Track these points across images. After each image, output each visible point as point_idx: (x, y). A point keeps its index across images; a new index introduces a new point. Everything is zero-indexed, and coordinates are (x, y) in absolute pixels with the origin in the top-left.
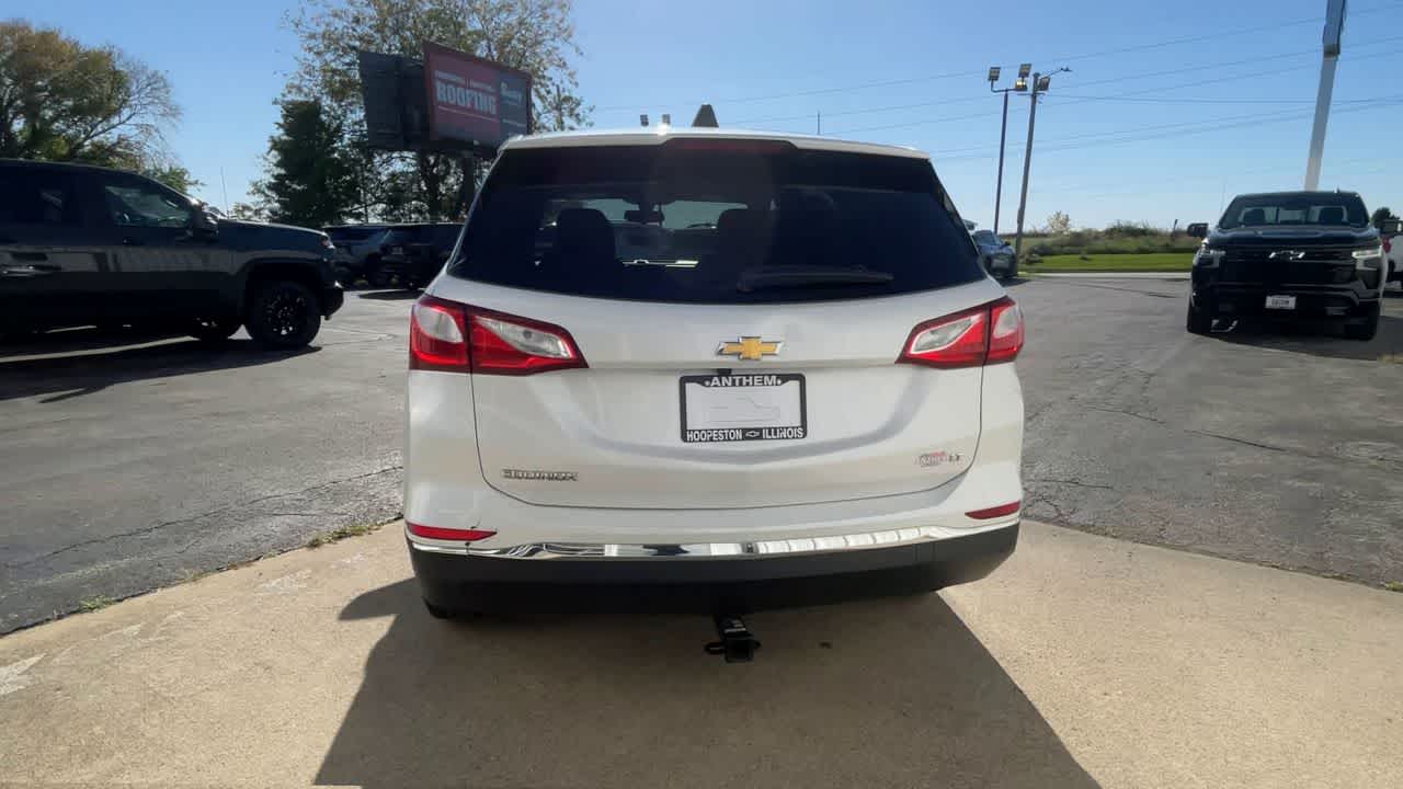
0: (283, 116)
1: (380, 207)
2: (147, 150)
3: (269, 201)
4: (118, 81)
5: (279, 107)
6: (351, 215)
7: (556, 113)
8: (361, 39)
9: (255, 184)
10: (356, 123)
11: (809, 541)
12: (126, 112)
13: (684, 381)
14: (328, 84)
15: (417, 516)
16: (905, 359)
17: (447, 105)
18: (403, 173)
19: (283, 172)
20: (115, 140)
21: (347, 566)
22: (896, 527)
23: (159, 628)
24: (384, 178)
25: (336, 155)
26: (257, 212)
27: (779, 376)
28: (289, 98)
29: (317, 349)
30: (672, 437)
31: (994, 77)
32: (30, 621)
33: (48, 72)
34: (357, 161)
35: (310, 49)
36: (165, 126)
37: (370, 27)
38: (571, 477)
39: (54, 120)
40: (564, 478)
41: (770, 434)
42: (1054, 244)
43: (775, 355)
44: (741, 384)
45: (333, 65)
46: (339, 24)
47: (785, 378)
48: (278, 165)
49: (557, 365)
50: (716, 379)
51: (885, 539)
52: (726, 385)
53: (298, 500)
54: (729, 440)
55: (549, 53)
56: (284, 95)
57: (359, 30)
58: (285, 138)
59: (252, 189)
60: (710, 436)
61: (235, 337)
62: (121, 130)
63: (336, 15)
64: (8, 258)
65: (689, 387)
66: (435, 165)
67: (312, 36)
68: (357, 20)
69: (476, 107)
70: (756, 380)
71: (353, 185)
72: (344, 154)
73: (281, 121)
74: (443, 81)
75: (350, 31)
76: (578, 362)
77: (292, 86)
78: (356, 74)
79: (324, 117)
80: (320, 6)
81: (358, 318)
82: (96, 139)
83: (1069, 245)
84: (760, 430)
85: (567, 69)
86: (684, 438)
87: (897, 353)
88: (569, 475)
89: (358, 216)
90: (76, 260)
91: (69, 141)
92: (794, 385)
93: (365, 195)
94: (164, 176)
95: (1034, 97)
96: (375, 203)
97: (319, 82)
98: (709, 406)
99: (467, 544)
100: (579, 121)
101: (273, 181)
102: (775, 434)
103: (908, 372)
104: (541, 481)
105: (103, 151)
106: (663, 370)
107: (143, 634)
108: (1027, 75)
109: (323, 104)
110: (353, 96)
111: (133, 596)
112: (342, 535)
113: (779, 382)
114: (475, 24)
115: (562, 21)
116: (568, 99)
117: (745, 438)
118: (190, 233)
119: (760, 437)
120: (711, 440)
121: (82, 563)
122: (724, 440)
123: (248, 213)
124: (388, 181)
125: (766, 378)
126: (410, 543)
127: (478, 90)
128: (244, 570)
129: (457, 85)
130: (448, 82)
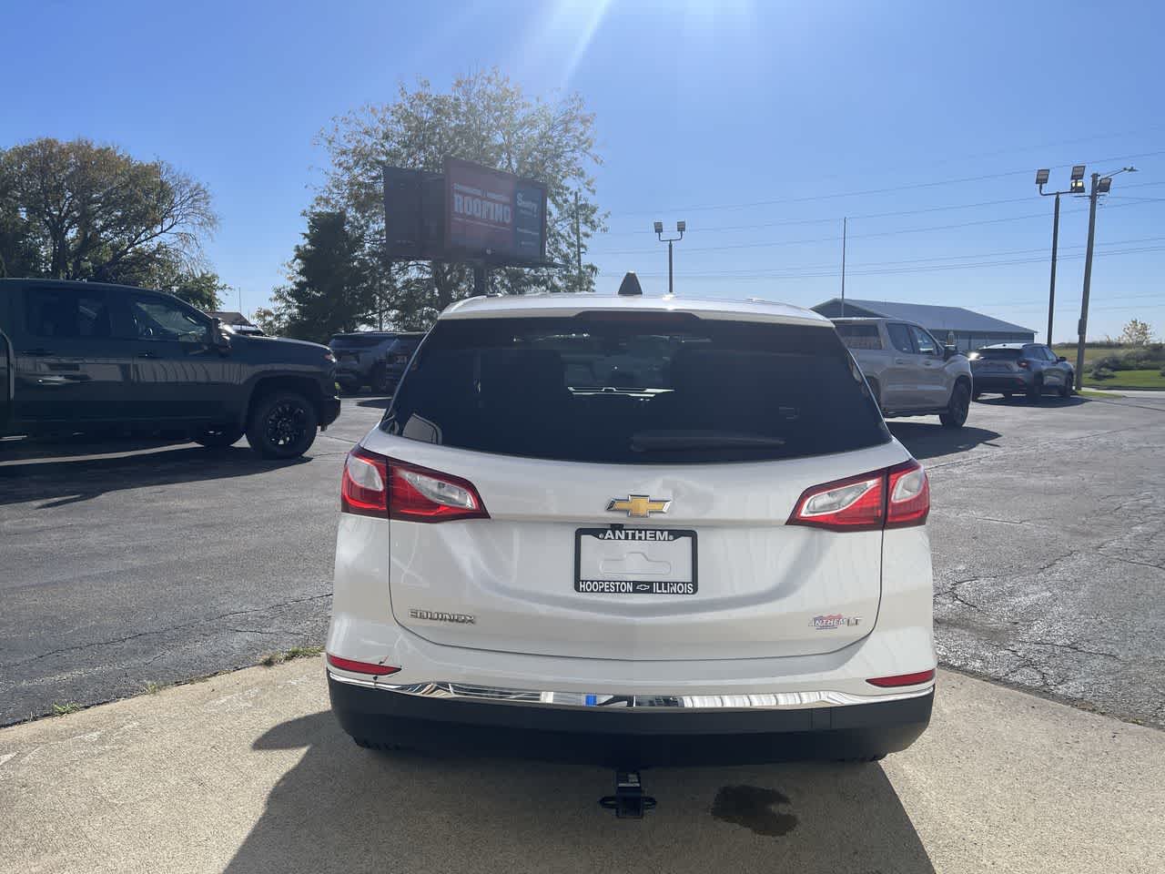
0: (310, 227)
1: (393, 313)
2: (184, 257)
3: (290, 307)
4: (164, 192)
5: (307, 219)
6: (364, 321)
7: (571, 221)
8: (387, 154)
9: (278, 291)
10: (377, 233)
11: (717, 699)
12: (168, 222)
13: (580, 533)
14: (354, 196)
15: (336, 647)
16: (795, 520)
17: (463, 215)
18: (418, 281)
19: (304, 279)
20: (154, 247)
21: (292, 686)
22: (797, 690)
23: (116, 736)
24: (399, 285)
25: (355, 264)
26: (278, 317)
27: (671, 532)
28: (318, 209)
29: (309, 460)
30: (566, 588)
31: (1042, 179)
32: (10, 721)
33: (103, 186)
34: (374, 269)
35: (340, 165)
36: (200, 234)
37: (398, 143)
38: (470, 621)
39: (104, 228)
40: (463, 621)
41: (660, 589)
42: (1128, 357)
43: (662, 512)
44: (634, 538)
45: (361, 179)
46: (369, 141)
47: (676, 534)
48: (301, 273)
49: (460, 515)
50: (609, 532)
51: (787, 701)
52: (620, 538)
53: (261, 617)
54: (620, 592)
55: (568, 164)
56: (312, 207)
57: (387, 145)
58: (309, 247)
59: (275, 295)
60: (601, 586)
61: (237, 445)
62: (163, 238)
63: (366, 133)
64: (45, 368)
65: (584, 538)
66: (450, 271)
67: (344, 153)
68: (386, 137)
69: (492, 218)
70: (648, 535)
71: (370, 290)
72: (362, 262)
73: (308, 232)
74: (460, 193)
75: (379, 147)
76: (480, 513)
77: (321, 198)
78: (380, 187)
79: (347, 228)
80: (353, 124)
81: (355, 428)
82: (138, 246)
83: (1146, 359)
84: (651, 583)
85: (584, 178)
86: (577, 588)
87: (786, 517)
88: (468, 618)
89: (371, 322)
90: (103, 371)
91: (114, 248)
92: (685, 542)
93: (381, 301)
94: (196, 281)
95: (1093, 198)
96: (388, 310)
97: (346, 195)
98: (602, 558)
99: (375, 678)
100: (594, 227)
101: (294, 287)
102: (666, 589)
103: (801, 533)
104: (443, 622)
105: (143, 260)
106: (559, 522)
107: (102, 740)
108: (1081, 177)
109: (348, 215)
110: (376, 207)
111: (98, 704)
112: (292, 656)
113: (671, 537)
114: (499, 139)
115: (582, 134)
116: (585, 206)
117: (635, 591)
118: (206, 348)
119: (650, 591)
120: (603, 591)
121: (61, 669)
122: (615, 592)
123: (269, 319)
124: (403, 288)
125: (658, 533)
126: (328, 672)
127: (493, 201)
128: (198, 685)
129: (475, 197)
130: (464, 194)
